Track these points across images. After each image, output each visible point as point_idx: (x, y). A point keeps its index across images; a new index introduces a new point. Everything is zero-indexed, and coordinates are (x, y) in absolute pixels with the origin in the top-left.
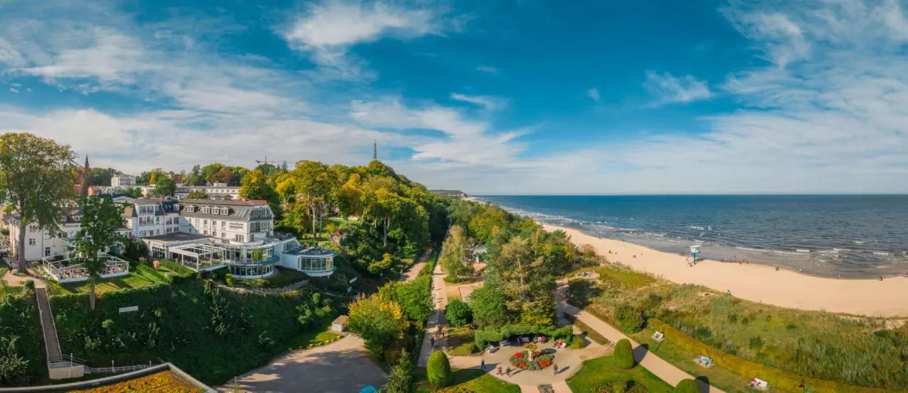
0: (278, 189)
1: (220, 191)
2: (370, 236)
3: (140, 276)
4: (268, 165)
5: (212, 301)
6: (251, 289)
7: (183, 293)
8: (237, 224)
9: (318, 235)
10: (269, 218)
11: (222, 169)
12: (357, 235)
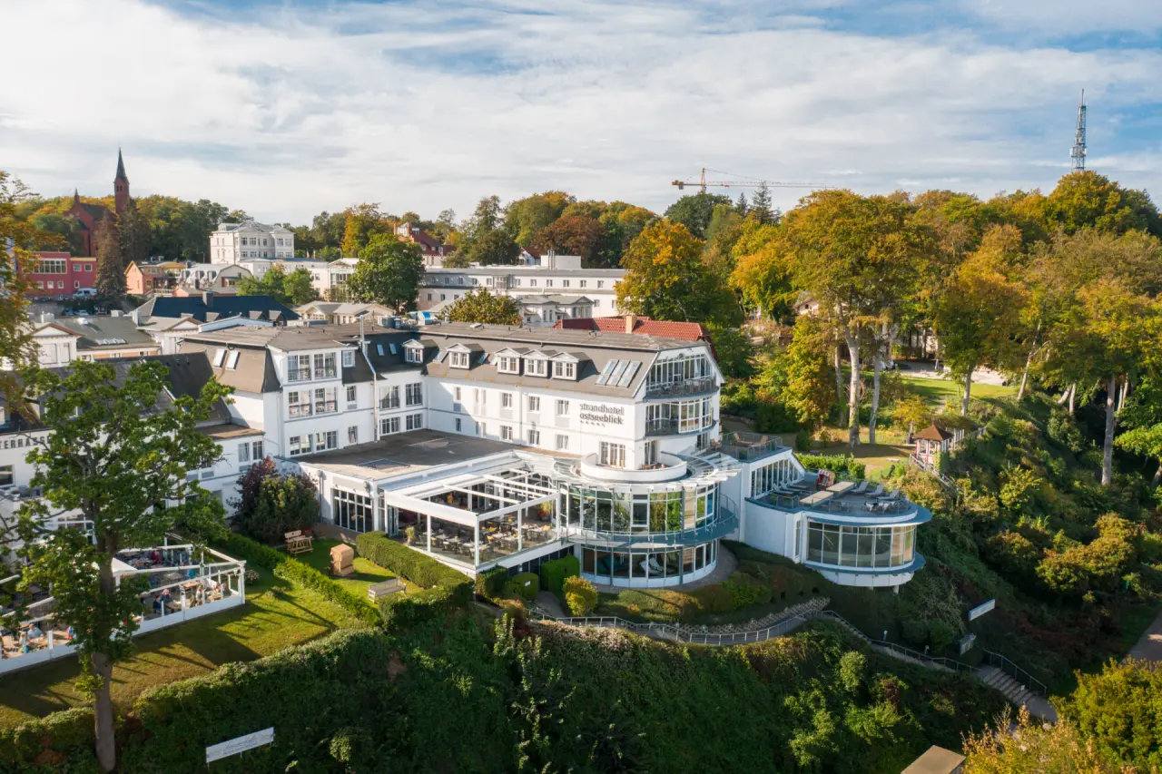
0: (736, 279)
1: (558, 283)
2: (1051, 444)
3: (285, 606)
4: (711, 198)
5: (518, 682)
6: (643, 630)
7: (427, 661)
8: (603, 409)
9: (864, 437)
10: (708, 388)
11: (566, 213)
12: (1001, 439)
